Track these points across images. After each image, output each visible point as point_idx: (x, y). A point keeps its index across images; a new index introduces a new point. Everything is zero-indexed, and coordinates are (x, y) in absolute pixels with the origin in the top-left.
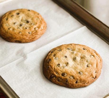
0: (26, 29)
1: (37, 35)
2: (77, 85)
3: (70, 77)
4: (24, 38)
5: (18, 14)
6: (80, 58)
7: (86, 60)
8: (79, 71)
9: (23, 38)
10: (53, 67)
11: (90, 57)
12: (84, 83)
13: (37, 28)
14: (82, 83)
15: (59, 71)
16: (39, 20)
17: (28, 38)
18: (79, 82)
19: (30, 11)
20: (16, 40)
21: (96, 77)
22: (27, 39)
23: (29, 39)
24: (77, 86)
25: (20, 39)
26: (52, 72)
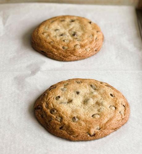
0: (64, 41)
1: (72, 55)
2: (59, 131)
3: (58, 117)
4: (53, 51)
5: (73, 21)
6: (95, 102)
7: (99, 108)
8: (75, 116)
9: (51, 51)
10: (50, 97)
11: (108, 108)
12: (70, 135)
13: (79, 46)
14: (68, 133)
15: (52, 105)
16: (92, 38)
17: (58, 53)
18: (64, 129)
19: (92, 23)
20: (42, 50)
21: (94, 135)
22: (56, 53)
23: (59, 56)
24: (58, 134)
25: (47, 50)
26: (42, 102)
